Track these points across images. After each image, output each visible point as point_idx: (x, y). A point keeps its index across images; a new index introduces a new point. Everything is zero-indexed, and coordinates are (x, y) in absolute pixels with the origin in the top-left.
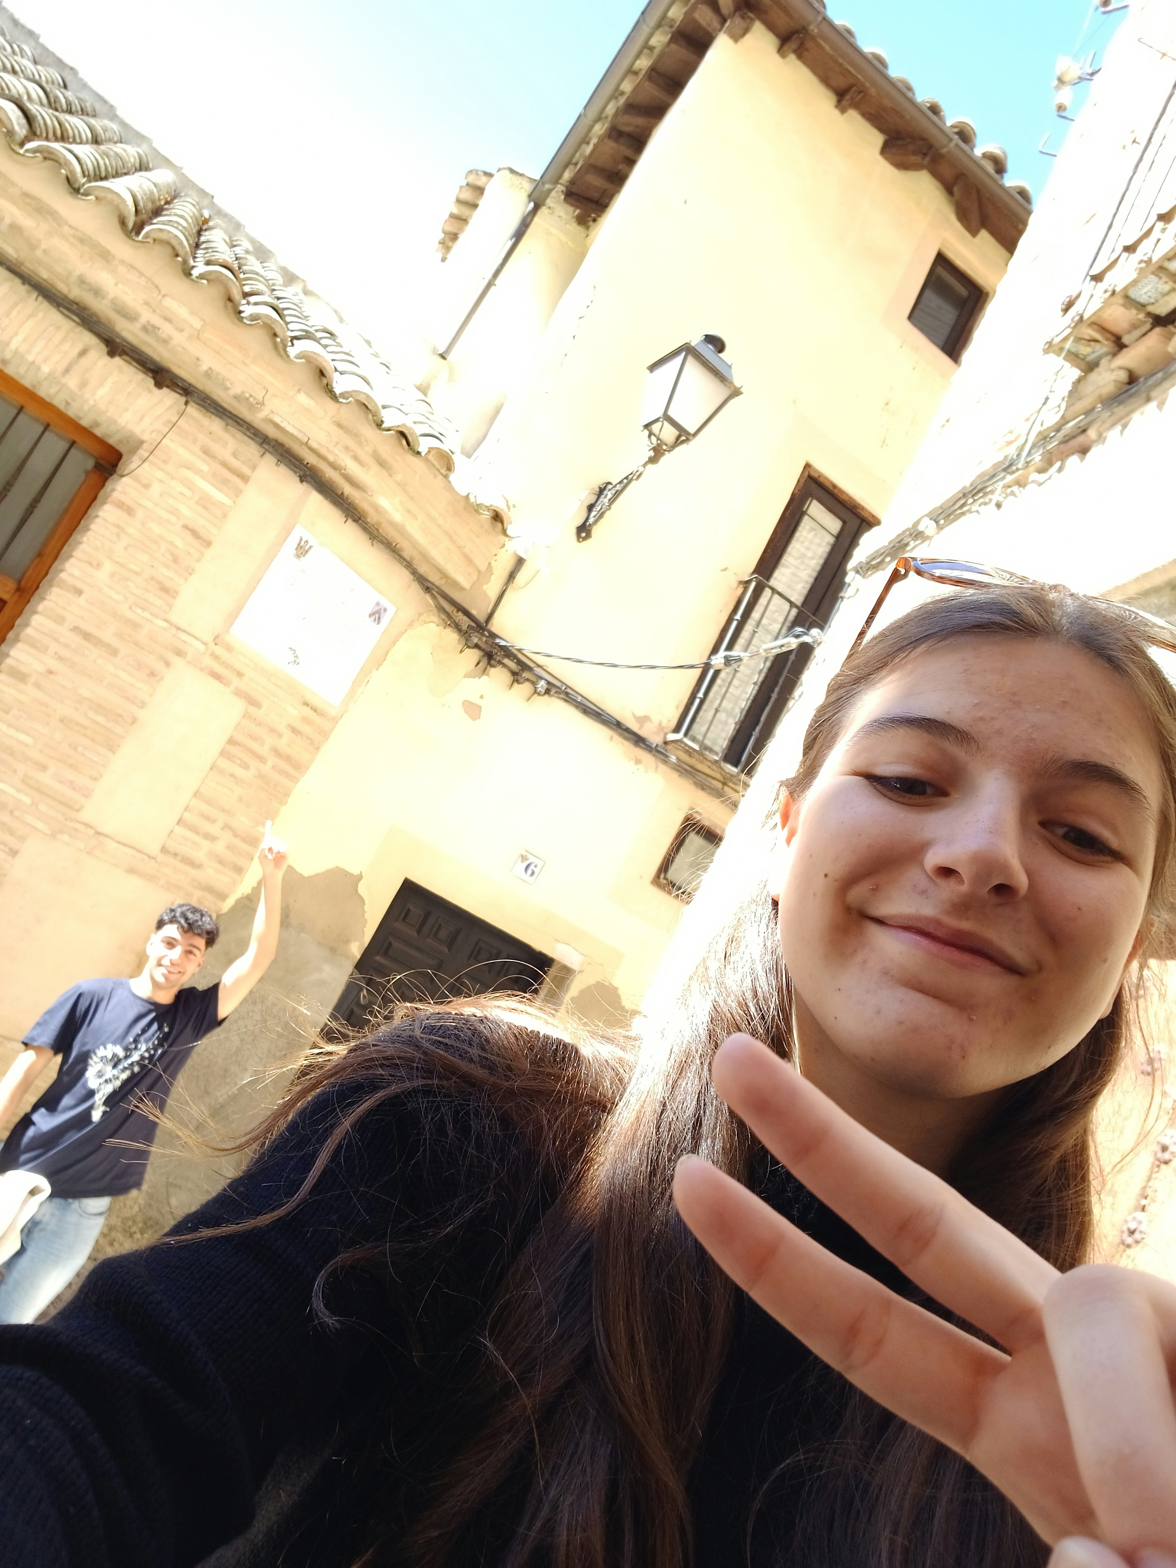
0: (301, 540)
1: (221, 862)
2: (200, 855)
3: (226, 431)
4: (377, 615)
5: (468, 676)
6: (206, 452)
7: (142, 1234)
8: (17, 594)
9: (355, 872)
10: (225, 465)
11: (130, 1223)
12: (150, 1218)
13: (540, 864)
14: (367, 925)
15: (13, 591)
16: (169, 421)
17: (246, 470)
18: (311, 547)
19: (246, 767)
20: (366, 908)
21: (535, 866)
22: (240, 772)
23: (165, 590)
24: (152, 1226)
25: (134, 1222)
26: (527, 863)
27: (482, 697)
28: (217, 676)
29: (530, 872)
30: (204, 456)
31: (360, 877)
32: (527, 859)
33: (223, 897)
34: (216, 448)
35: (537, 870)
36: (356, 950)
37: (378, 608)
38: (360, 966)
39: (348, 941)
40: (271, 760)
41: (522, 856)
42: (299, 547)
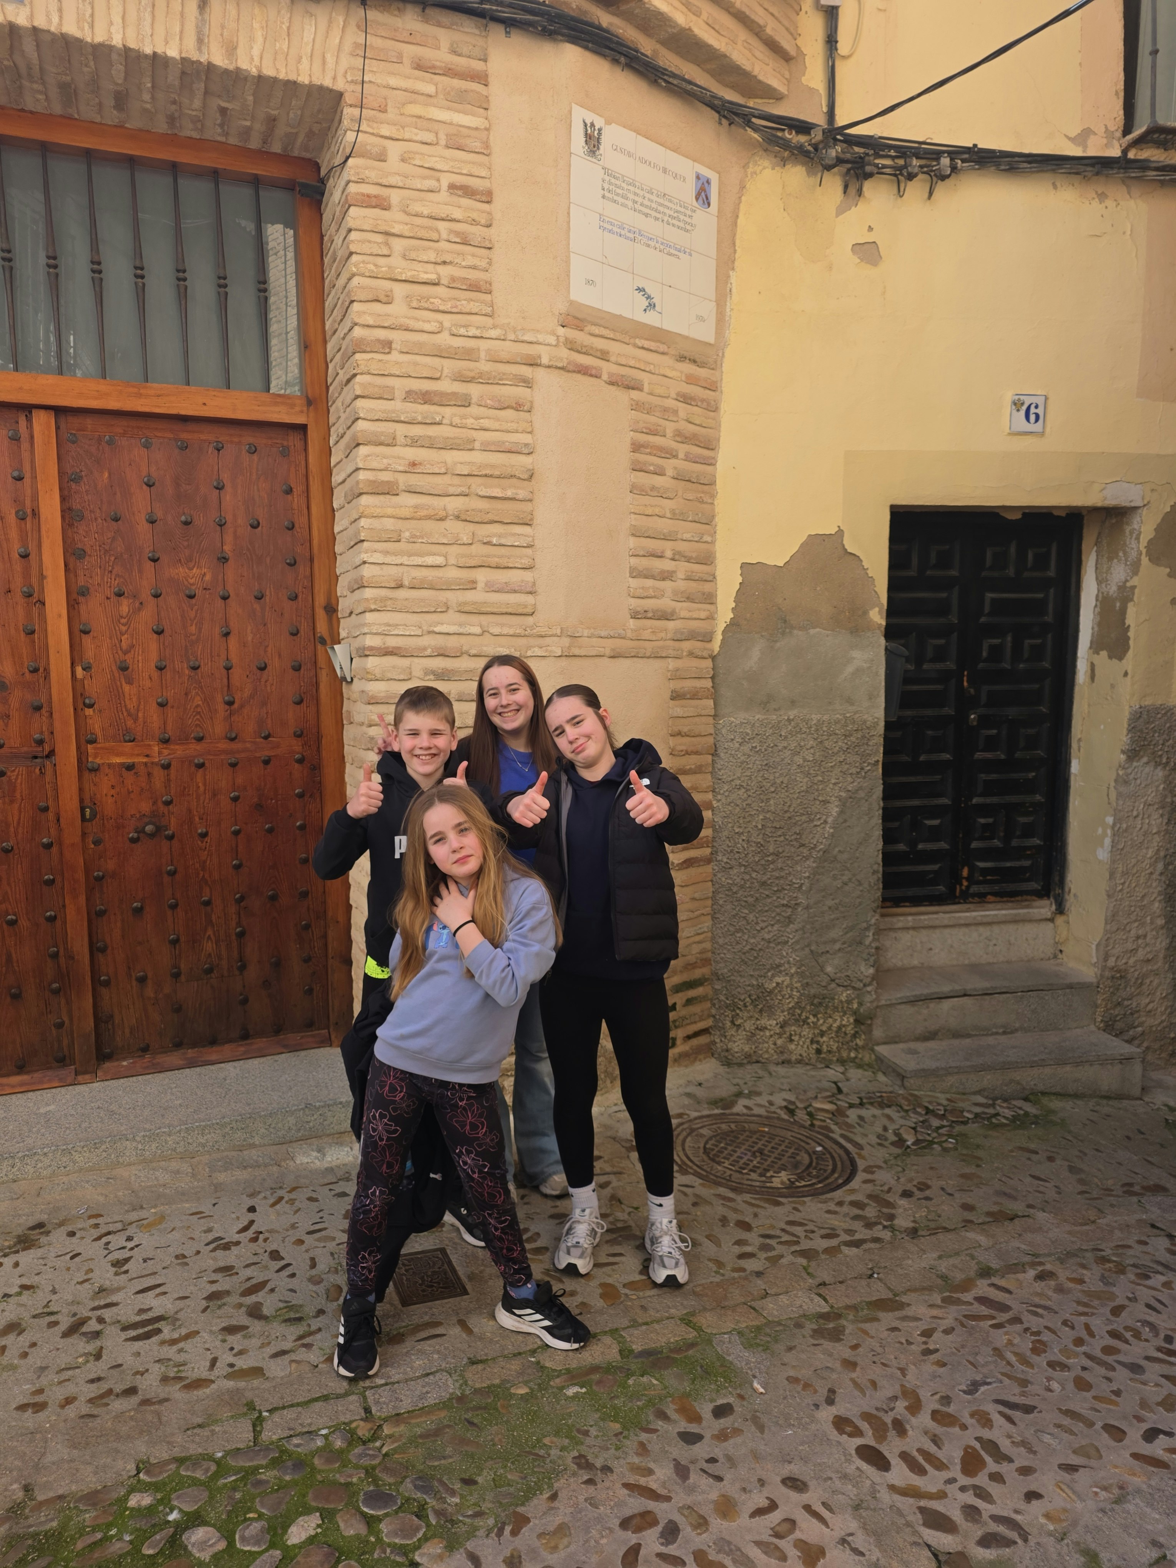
0: (586, 125)
1: (689, 599)
2: (666, 603)
3: (426, 21)
4: (703, 195)
5: (840, 211)
6: (420, 66)
7: (815, 1016)
8: (311, 408)
9: (833, 530)
10: (450, 72)
11: (798, 1011)
12: (815, 996)
13: (1040, 401)
14: (876, 583)
15: (305, 409)
16: (356, 45)
17: (478, 65)
18: (600, 130)
19: (660, 472)
20: (866, 564)
21: (1037, 407)
22: (658, 481)
23: (474, 287)
24: (820, 1004)
25: (803, 1009)
26: (1024, 408)
27: (870, 229)
28: (584, 371)
29: (1032, 418)
30: (417, 73)
31: (840, 532)
32: (1023, 404)
33: (707, 638)
34: (427, 53)
35: (1040, 411)
36: (878, 617)
37: (700, 182)
38: (890, 633)
39: (865, 613)
40: (682, 449)
41: (1015, 404)
42: (588, 137)
